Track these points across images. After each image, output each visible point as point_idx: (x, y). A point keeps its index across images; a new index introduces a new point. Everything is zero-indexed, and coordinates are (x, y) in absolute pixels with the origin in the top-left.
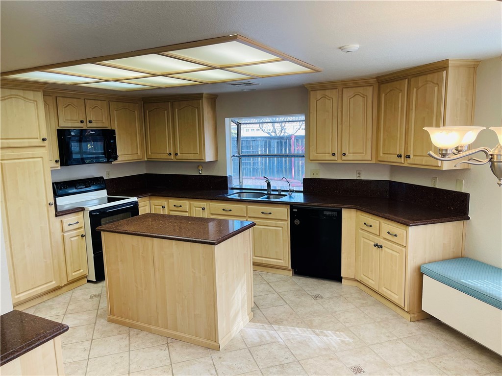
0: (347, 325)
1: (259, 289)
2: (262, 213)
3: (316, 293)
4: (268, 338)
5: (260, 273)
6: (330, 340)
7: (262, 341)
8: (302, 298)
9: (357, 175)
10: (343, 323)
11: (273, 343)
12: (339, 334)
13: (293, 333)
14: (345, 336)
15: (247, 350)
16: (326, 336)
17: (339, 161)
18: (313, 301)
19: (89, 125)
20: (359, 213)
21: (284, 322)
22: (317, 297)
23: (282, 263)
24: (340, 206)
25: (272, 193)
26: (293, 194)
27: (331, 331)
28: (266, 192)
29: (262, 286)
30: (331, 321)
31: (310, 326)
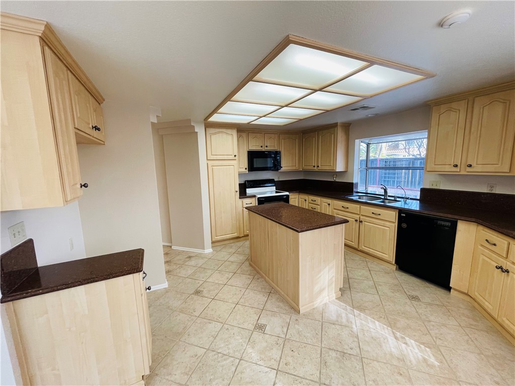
0: (439, 342)
1: (360, 274)
2: (373, 213)
3: (414, 293)
4: (344, 320)
5: (367, 260)
6: (409, 350)
7: (338, 321)
8: (397, 294)
9: (489, 188)
10: (434, 338)
11: (346, 326)
12: (424, 349)
13: (371, 325)
14: (431, 355)
15: (321, 323)
16: (406, 343)
17: (463, 173)
18: (408, 301)
19: (266, 148)
20: (481, 228)
21: (367, 311)
22: (414, 298)
23: (386, 257)
24: (456, 217)
25: (388, 198)
26: (408, 201)
27: (415, 341)
28: (383, 197)
29: (364, 271)
30: (420, 330)
31: (392, 325)
